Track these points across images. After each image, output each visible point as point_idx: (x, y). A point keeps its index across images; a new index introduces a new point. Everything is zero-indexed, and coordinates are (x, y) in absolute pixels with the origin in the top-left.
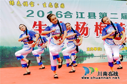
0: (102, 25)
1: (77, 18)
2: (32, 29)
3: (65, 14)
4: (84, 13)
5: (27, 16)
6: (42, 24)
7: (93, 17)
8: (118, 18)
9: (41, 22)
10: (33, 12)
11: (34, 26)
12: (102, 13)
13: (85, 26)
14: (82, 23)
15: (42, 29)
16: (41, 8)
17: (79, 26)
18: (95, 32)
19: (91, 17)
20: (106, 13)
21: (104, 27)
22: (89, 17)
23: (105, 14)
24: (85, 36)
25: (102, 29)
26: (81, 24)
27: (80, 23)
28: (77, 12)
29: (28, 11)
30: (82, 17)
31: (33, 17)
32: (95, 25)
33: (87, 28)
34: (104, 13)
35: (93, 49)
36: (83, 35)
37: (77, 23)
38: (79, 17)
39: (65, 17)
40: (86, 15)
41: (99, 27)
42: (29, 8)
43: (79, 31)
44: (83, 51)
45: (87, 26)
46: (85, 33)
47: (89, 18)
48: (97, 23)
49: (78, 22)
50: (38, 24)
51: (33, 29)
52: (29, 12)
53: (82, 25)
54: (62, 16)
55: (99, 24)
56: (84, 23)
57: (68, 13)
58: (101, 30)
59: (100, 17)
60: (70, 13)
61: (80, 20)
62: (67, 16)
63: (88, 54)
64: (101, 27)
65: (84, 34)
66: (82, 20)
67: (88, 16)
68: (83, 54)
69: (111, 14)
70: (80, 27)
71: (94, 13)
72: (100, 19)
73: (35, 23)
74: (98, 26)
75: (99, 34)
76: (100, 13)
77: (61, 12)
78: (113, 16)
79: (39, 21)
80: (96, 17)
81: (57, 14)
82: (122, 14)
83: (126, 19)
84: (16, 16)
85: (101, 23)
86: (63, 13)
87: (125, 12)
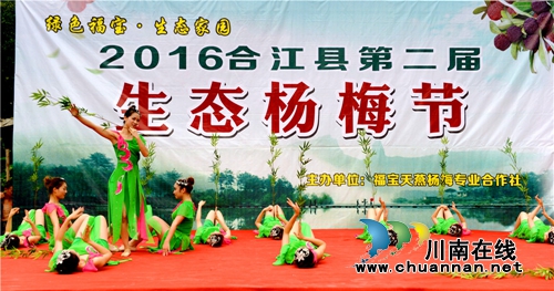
0: (369, 93)
1: (275, 68)
2: (117, 108)
3: (231, 57)
4: (301, 50)
5: (103, 66)
6: (151, 92)
7: (337, 65)
8: (434, 67)
9: (146, 84)
10: (120, 52)
11: (122, 100)
12: (371, 50)
13: (303, 99)
14: (293, 86)
15: (151, 108)
16: (147, 37)
17: (281, 98)
18: (341, 117)
19: (329, 65)
20: (387, 50)
21: (377, 101)
22: (322, 63)
23: (383, 52)
24: (302, 131)
25: (369, 106)
26: (287, 90)
27: (286, 86)
28: (275, 49)
29: (104, 50)
30: (292, 65)
31: (122, 67)
32: (344, 91)
33: (311, 104)
34: (380, 49)
35: (329, 179)
36: (296, 128)
37: (275, 85)
38: (281, 65)
39: (233, 66)
40: (308, 58)
41: (359, 102)
42: (110, 37)
43: (282, 114)
44: (290, 185)
45: (311, 97)
46: (303, 121)
47: (319, 68)
48: (349, 86)
49: (278, 84)
50: (135, 91)
51: (119, 109)
52: (109, 51)
53: (291, 92)
54: (219, 63)
55: (357, 89)
56: (301, 87)
57: (243, 52)
58: (363, 111)
59: (362, 62)
60: (252, 53)
61: (286, 77)
62: (238, 64)
63: (310, 198)
64: (364, 100)
65: (299, 126)
66: (295, 77)
67: (316, 62)
69: (408, 51)
70: (286, 100)
71: (342, 51)
72: (361, 69)
73: (128, 87)
74: (355, 98)
75: (356, 125)
76: (364, 49)
77: (218, 50)
78: (415, 59)
79: (140, 83)
80: (347, 62)
81: (203, 58)
82: (452, 51)
83: (468, 68)
84: (67, 66)
85: (367, 86)
86: (225, 52)
87: (464, 41)
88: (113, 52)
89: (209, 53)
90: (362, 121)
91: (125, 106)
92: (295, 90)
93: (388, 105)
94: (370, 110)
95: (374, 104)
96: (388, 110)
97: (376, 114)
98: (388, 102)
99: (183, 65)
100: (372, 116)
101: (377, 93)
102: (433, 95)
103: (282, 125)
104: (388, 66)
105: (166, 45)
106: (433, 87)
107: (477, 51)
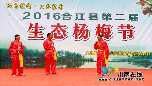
0: (105, 27)
1: (76, 19)
2: (28, 31)
3: (63, 16)
4: (84, 14)
5: (24, 18)
6: (38, 26)
7: (95, 19)
8: (124, 20)
9: (37, 24)
10: (29, 14)
11: (30, 29)
12: (105, 14)
13: (85, 29)
14: (82, 25)
15: (38, 31)
16: (38, 10)
18: (96, 34)
19: (93, 19)
20: (110, 14)
21: (107, 30)
22: (91, 18)
23: (109, 15)
24: (84, 38)
25: (105, 31)
26: (80, 26)
28: (76, 14)
29: (24, 14)
30: (82, 19)
31: (30, 19)
32: (97, 27)
33: (87, 31)
34: (108, 14)
35: (93, 53)
37: (76, 24)
38: (78, 18)
39: (63, 19)
40: (86, 16)
41: (102, 30)
42: (26, 10)
43: (78, 33)
44: (81, 55)
45: (87, 28)
46: (85, 35)
47: (90, 20)
48: (99, 25)
50: (34, 26)
52: (26, 14)
53: (81, 27)
54: (59, 18)
55: (101, 26)
56: (84, 25)
57: (67, 15)
58: (103, 32)
59: (103, 18)
60: (69, 15)
61: (80, 22)
62: (65, 18)
63: (87, 59)
65: (84, 37)
66: (82, 22)
67: (89, 18)
68: (81, 58)
69: (116, 15)
70: (79, 29)
71: (96, 14)
72: (102, 20)
73: (31, 25)
74: (101, 29)
76: (103, 14)
77: (59, 14)
78: (119, 17)
79: (35, 23)
80: (98, 18)
81: (54, 16)
82: (130, 15)
83: (135, 20)
84: (13, 18)
85: (104, 25)
86: (61, 14)
87: (133, 12)
88: (27, 14)
89: (56, 15)
91: (31, 31)
93: (110, 31)
94: (105, 32)
95: (106, 30)
96: (111, 32)
97: (107, 33)
98: (110, 30)
99: (48, 18)
100: (106, 34)
101: (107, 27)
102: (124, 28)
103: (78, 37)
104: (111, 19)
105: (44, 12)
106: (124, 26)
107: (137, 15)
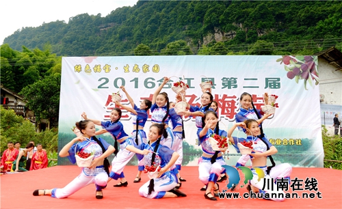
0: (226, 100)
3: (159, 82)
4: (193, 79)
5: (99, 87)
8: (258, 87)
10: (107, 81)
11: (108, 103)
12: (227, 79)
13: (194, 102)
14: (189, 96)
16: (120, 73)
20: (235, 79)
21: (230, 103)
23: (233, 80)
25: (227, 106)
26: (186, 98)
29: (100, 80)
31: (108, 88)
34: (232, 78)
40: (196, 83)
41: (221, 104)
42: (103, 74)
45: (198, 101)
51: (106, 107)
52: (102, 80)
53: (188, 99)
54: (154, 85)
55: (220, 98)
56: (193, 97)
58: (223, 108)
59: (223, 85)
63: (198, 150)
64: (224, 103)
67: (200, 85)
68: (189, 150)
69: (245, 79)
72: (222, 88)
73: (110, 98)
74: (220, 102)
75: (220, 115)
76: (224, 78)
77: (153, 79)
78: (249, 83)
80: (215, 85)
81: (146, 83)
82: (267, 79)
83: (275, 88)
84: (83, 88)
85: (225, 96)
86: (156, 80)
87: (272, 74)
88: (104, 81)
89: (149, 81)
90: (223, 113)
91: (109, 106)
92: (190, 98)
93: (236, 105)
94: (227, 108)
95: (229, 105)
96: (236, 108)
97: (230, 109)
98: (236, 104)
99: (136, 86)
100: (228, 111)
101: (230, 99)
102: (258, 100)
104: (236, 86)
105: (128, 77)
106: (258, 97)
107: (279, 79)
